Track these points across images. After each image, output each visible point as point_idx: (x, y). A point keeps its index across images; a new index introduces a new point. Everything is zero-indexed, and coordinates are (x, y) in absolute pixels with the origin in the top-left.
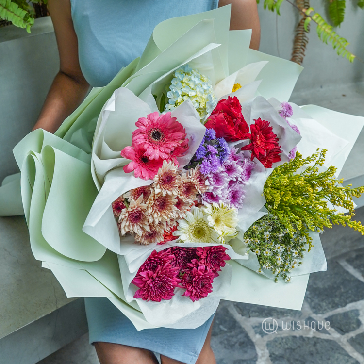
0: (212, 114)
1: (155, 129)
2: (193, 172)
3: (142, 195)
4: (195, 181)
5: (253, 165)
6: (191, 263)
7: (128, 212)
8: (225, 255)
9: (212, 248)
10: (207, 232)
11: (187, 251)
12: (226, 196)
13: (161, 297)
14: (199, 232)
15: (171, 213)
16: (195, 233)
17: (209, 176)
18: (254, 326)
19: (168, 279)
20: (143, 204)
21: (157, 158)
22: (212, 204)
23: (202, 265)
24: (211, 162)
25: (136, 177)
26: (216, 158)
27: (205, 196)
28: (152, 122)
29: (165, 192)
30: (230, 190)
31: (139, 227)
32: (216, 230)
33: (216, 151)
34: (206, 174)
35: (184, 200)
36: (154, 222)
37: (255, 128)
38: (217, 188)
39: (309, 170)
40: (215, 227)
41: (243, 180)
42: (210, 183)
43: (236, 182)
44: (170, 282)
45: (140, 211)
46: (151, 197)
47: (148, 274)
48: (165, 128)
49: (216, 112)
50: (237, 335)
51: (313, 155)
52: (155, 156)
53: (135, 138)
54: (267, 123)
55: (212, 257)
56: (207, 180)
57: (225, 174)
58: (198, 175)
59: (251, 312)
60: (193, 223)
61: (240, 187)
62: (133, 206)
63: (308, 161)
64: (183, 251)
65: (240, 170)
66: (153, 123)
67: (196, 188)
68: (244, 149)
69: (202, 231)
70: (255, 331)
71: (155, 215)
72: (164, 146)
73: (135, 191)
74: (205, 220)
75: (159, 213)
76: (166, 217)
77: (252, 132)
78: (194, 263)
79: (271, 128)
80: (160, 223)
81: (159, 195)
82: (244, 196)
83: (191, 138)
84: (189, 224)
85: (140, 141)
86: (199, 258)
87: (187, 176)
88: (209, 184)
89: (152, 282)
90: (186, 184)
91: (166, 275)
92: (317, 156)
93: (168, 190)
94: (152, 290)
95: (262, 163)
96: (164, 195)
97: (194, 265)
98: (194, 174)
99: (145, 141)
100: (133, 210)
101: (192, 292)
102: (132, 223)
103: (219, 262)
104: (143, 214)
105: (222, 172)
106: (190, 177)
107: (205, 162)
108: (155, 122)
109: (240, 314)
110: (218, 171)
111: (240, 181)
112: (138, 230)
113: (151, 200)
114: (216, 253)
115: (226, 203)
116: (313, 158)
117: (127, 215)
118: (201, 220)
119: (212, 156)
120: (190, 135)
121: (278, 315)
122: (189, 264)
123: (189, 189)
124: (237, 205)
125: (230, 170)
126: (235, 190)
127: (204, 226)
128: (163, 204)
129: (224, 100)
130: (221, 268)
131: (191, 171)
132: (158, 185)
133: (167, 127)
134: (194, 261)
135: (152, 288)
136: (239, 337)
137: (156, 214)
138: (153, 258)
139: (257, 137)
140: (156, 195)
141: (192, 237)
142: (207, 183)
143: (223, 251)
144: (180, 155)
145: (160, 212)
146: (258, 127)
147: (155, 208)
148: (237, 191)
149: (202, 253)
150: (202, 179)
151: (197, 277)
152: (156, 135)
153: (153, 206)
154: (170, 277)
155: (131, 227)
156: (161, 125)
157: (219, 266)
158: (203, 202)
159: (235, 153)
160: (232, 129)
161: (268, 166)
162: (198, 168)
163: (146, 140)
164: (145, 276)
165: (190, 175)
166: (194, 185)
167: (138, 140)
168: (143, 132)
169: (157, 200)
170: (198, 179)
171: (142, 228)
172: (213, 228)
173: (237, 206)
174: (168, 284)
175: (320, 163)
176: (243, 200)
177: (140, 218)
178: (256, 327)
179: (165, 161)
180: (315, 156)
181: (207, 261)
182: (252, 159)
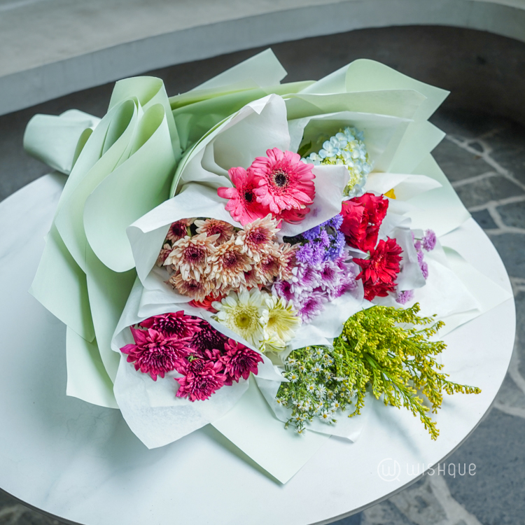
0: (351, 200)
1: (284, 171)
2: (289, 248)
3: (219, 235)
4: (284, 260)
5: (353, 285)
6: (211, 352)
7: (190, 243)
8: (256, 366)
9: (247, 351)
10: (253, 326)
11: (216, 337)
12: (301, 299)
13: (151, 368)
14: (243, 320)
15: (234, 279)
16: (239, 318)
17: (302, 265)
19: (173, 356)
20: (212, 246)
21: (265, 204)
22: (280, 297)
24: (315, 251)
25: (225, 209)
26: (323, 251)
27: (280, 283)
29: (246, 249)
30: (311, 295)
31: (188, 268)
32: (264, 331)
33: (328, 243)
34: (300, 261)
35: (258, 273)
36: (207, 275)
37: (383, 247)
38: (300, 285)
39: (412, 332)
40: (265, 327)
41: (331, 294)
42: (298, 273)
43: (322, 291)
44: (174, 360)
45: (203, 252)
46: (227, 244)
47: (157, 336)
48: (296, 179)
49: (357, 202)
51: (425, 318)
52: (264, 201)
53: (256, 165)
54: (399, 250)
55: (240, 360)
56: (297, 268)
57: (319, 276)
58: (290, 256)
60: (244, 306)
61: (322, 300)
62: (201, 240)
64: (211, 333)
65: (338, 281)
66: (286, 164)
67: (280, 269)
68: (356, 260)
69: (247, 321)
71: (215, 268)
72: (282, 197)
73: (211, 225)
74: (259, 311)
75: (222, 268)
76: (225, 278)
77: (377, 248)
78: (214, 353)
79: (400, 259)
80: (215, 281)
81: (237, 249)
82: (319, 313)
83: (315, 210)
84: (238, 304)
85: (259, 173)
86: (224, 352)
87: (280, 248)
88: (295, 276)
89: (154, 348)
90: (272, 256)
91: (175, 351)
92: (429, 321)
93: (251, 249)
94: (148, 357)
95: (365, 289)
96: (242, 252)
97: (213, 356)
98: (287, 252)
99: (264, 176)
100: (197, 246)
101: (188, 383)
102: (185, 258)
103: (243, 370)
104: (204, 256)
105: (318, 271)
106: (281, 251)
107: (309, 246)
110: (315, 267)
111: (327, 294)
113: (223, 247)
114: (247, 358)
115: (296, 308)
116: (422, 321)
117: (187, 245)
118: (255, 309)
119: (320, 245)
122: (208, 352)
123: (272, 264)
124: (305, 317)
125: (327, 274)
126: (315, 300)
127: (254, 318)
128: (233, 260)
129: (373, 195)
130: (241, 379)
131: (287, 247)
132: (245, 236)
133: (299, 180)
134: (215, 351)
135: (150, 353)
137: (217, 267)
138: (174, 319)
139: (379, 257)
140: (233, 247)
141: (232, 321)
142: (294, 271)
143: (257, 361)
144: (288, 220)
145: (224, 268)
146: (388, 247)
147: (221, 260)
148: (316, 303)
149: (232, 348)
150: (292, 263)
151: (207, 373)
152: (281, 180)
153: (221, 256)
154: (178, 356)
155: (181, 262)
157: (240, 374)
158: (273, 289)
159: (344, 260)
160: (361, 232)
161: (369, 297)
162: (296, 248)
163: (266, 176)
164: (152, 335)
165: (283, 250)
166: (280, 264)
167: (258, 170)
168: (269, 165)
169: (230, 252)
170: (288, 261)
171: (191, 272)
172: (262, 327)
174: (169, 361)
175: (429, 332)
176: (315, 315)
177: (197, 259)
179: (270, 215)
180: (426, 320)
181: (231, 361)
182: (357, 278)
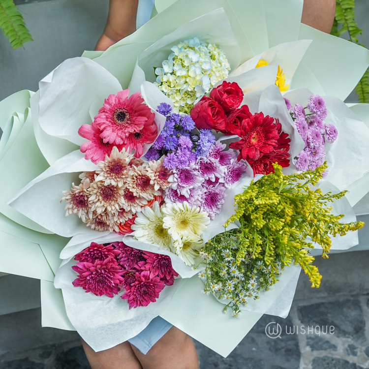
0: (202, 100)
1: (121, 109)
5: (244, 167)
14: (162, 231)
16: (158, 230)
17: (174, 171)
18: (309, 336)
23: (146, 270)
24: (178, 156)
28: (119, 101)
31: (84, 213)
34: (170, 169)
35: (135, 193)
38: (183, 187)
41: (226, 182)
42: (174, 179)
43: (215, 183)
44: (111, 278)
48: (131, 109)
50: (287, 341)
52: (109, 139)
58: (161, 168)
59: (312, 321)
61: (220, 190)
66: (120, 103)
70: (308, 342)
75: (103, 202)
78: (140, 265)
82: (223, 201)
84: (149, 220)
87: (145, 168)
88: (173, 181)
90: (141, 176)
93: (113, 179)
97: (140, 267)
99: (105, 121)
102: (76, 206)
105: (195, 169)
108: (121, 101)
109: (300, 319)
110: (189, 168)
111: (221, 183)
118: (161, 219)
119: (181, 149)
121: (339, 333)
125: (207, 168)
126: (214, 192)
132: (102, 173)
133: (134, 109)
136: (289, 343)
142: (170, 179)
145: (105, 201)
148: (216, 194)
150: (164, 174)
152: (121, 116)
155: (75, 210)
156: (128, 106)
159: (221, 150)
162: (163, 160)
163: (107, 120)
168: (106, 111)
170: (157, 174)
173: (214, 210)
176: (222, 204)
178: (310, 338)
179: (115, 148)
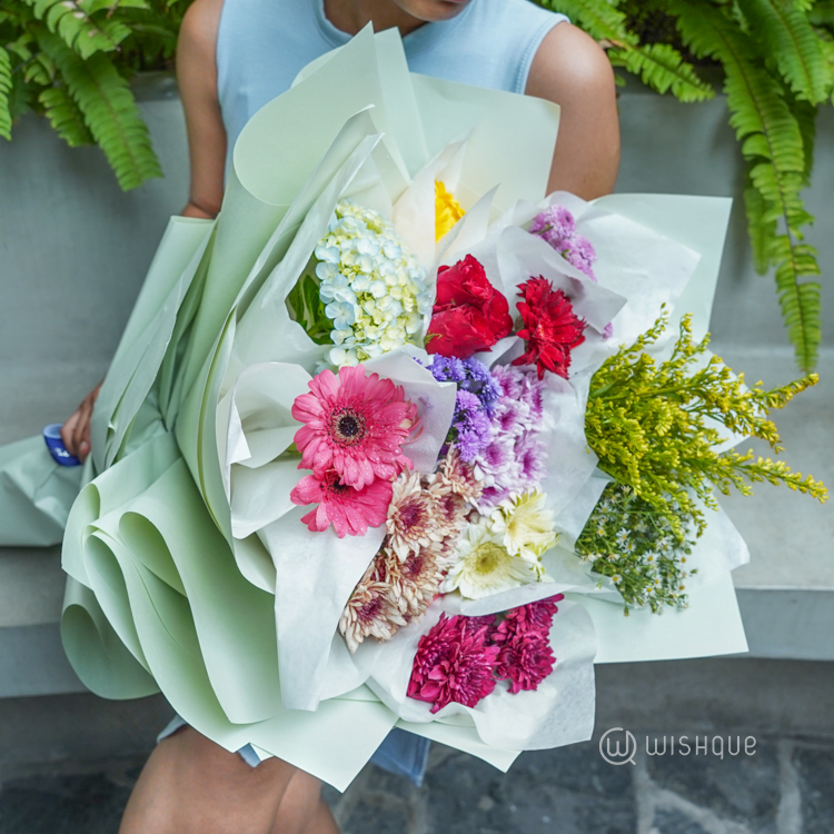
1: (340, 412)
4: (459, 487)
10: (502, 558)
12: (516, 474)
14: (484, 562)
17: (479, 458)
20: (380, 584)
22: (498, 505)
24: (475, 431)
25: (341, 537)
26: (481, 414)
28: (330, 400)
30: (519, 457)
31: (381, 624)
32: (524, 556)
34: (472, 458)
38: (500, 474)
41: (533, 423)
42: (482, 471)
45: (378, 598)
51: (657, 322)
56: (477, 469)
57: (504, 435)
61: (532, 441)
63: (650, 339)
66: (332, 403)
69: (490, 559)
71: (409, 594)
72: (374, 446)
75: (414, 584)
82: (545, 455)
83: (421, 399)
85: (322, 458)
87: (440, 481)
88: (484, 477)
90: (443, 499)
93: (420, 538)
98: (451, 470)
99: (332, 452)
102: (366, 622)
104: (383, 599)
105: (499, 434)
108: (335, 398)
110: (491, 439)
112: (379, 628)
113: (393, 570)
119: (472, 417)
120: (415, 394)
123: (450, 502)
125: (506, 418)
126: (527, 451)
132: (399, 539)
137: (409, 590)
142: (478, 473)
145: (414, 581)
148: (530, 452)
155: (367, 629)
156: (350, 400)
163: (333, 448)
166: (461, 493)
168: (318, 432)
171: (387, 622)
176: (544, 460)
177: (380, 608)
